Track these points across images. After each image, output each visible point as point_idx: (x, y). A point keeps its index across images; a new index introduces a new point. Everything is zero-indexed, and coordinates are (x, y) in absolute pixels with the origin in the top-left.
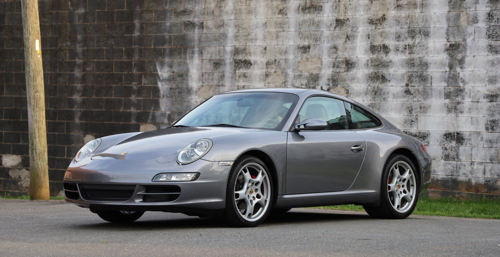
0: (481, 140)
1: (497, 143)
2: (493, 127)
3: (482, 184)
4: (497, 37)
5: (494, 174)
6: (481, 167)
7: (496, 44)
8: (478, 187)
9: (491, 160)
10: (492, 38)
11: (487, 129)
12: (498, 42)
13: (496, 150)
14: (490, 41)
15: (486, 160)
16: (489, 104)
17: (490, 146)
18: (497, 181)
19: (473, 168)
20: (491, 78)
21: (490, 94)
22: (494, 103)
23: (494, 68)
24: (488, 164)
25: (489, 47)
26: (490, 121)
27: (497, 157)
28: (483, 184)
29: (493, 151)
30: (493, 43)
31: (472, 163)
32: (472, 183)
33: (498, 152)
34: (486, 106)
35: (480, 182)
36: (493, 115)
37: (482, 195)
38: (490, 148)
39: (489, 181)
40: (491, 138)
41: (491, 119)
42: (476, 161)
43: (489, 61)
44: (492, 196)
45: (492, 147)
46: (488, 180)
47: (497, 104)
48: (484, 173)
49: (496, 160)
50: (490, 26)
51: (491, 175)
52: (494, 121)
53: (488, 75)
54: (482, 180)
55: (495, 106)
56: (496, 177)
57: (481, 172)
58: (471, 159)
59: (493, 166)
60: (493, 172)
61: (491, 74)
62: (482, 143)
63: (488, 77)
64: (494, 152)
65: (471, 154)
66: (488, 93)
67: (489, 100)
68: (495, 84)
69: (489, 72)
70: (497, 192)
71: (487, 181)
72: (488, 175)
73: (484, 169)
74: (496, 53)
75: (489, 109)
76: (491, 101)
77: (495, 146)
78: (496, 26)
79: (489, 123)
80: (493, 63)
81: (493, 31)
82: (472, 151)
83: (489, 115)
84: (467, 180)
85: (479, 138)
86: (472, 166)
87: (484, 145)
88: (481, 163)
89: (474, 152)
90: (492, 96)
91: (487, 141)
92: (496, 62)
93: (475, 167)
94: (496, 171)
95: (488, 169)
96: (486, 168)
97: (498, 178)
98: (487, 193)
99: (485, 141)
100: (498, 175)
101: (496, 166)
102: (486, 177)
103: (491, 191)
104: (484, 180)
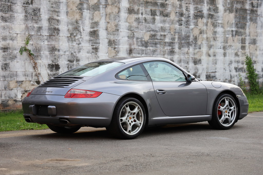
1: (8, 78)
2: (6, 67)
4: (5, 11)
5: (7, 97)
7: (6, 16)
9: (5, 88)
10: (3, 12)
11: (2, 69)
12: (7, 15)
13: (8, 82)
14: (2, 14)
15: (2, 88)
16: (3, 53)
17: (4, 79)
18: (8, 101)
20: (4, 37)
21: (4, 47)
22: (6, 53)
23: (5, 31)
24: (3, 91)
25: (2, 17)
26: (4, 64)
29: (6, 82)
30: (4, 15)
33: (9, 83)
34: (2, 55)
36: (5, 60)
39: (4, 101)
40: (5, 74)
41: (5, 63)
43: (2, 26)
44: (6, 110)
47: (8, 54)
48: (1, 97)
49: (8, 88)
50: (1, 4)
51: (5, 98)
52: (6, 64)
53: (2, 35)
55: (7, 55)
56: (8, 98)
59: (6, 92)
60: (6, 96)
61: (3, 35)
63: (2, 36)
64: (7, 83)
66: (2, 46)
67: (3, 51)
68: (6, 41)
69: (2, 33)
70: (8, 107)
71: (2, 102)
74: (6, 21)
75: (3, 57)
76: (4, 52)
77: (7, 79)
78: (5, 4)
79: (3, 65)
80: (4, 28)
81: (3, 7)
83: (3, 60)
90: (5, 48)
92: (6, 27)
94: (8, 95)
95: (3, 94)
96: (2, 93)
97: (9, 99)
98: (3, 109)
99: (2, 77)
100: (9, 97)
101: (8, 92)
102: (2, 99)
103: (5, 107)
104: (1, 101)
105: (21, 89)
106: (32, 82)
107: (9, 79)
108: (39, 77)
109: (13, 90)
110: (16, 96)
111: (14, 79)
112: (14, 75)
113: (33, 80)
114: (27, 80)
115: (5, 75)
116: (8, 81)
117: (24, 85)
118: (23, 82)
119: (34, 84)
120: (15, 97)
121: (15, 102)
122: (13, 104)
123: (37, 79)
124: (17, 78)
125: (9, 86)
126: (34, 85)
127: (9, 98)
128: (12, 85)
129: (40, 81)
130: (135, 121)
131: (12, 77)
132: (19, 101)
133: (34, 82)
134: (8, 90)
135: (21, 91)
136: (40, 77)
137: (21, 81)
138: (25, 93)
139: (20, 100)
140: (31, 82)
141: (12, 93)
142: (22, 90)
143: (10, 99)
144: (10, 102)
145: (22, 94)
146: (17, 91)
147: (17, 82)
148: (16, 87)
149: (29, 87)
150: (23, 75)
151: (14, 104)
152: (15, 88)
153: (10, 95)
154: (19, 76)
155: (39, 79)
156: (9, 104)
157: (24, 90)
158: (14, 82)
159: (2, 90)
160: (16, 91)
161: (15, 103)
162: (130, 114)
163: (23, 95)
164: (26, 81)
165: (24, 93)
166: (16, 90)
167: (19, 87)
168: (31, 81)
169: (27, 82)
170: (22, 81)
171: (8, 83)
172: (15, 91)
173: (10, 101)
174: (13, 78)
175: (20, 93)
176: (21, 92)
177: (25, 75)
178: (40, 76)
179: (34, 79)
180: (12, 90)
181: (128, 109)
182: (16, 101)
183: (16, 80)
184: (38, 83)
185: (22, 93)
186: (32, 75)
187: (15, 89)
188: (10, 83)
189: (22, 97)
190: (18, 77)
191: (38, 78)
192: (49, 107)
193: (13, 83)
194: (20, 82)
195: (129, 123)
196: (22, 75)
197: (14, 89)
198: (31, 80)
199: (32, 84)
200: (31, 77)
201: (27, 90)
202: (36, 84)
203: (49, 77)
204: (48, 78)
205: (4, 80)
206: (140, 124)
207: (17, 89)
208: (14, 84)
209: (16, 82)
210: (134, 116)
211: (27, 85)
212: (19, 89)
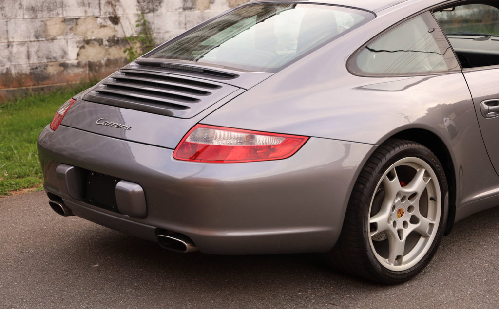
0: (19, 8)
1: (42, 11)
3: (26, 75)
5: (43, 57)
6: (23, 49)
8: (20, 80)
9: (37, 37)
13: (42, 21)
15: (29, 37)
17: (33, 16)
18: (47, 66)
19: (11, 53)
24: (34, 44)
27: (44, 32)
28: (28, 73)
29: (38, 23)
31: (9, 45)
32: (11, 74)
33: (46, 25)
35: (24, 72)
37: (27, 89)
38: (33, 20)
39: (36, 68)
40: (33, 3)
42: (15, 40)
44: (42, 89)
45: (35, 18)
46: (34, 67)
48: (29, 57)
49: (44, 36)
51: (38, 60)
54: (26, 69)
56: (45, 61)
57: (24, 56)
58: (8, 38)
59: (39, 46)
60: (40, 54)
62: (20, 12)
64: (40, 24)
65: (7, 31)
70: (47, 82)
71: (32, 69)
72: (34, 60)
73: (28, 51)
77: (39, 15)
82: (7, 25)
84: (5, 71)
85: (17, 6)
86: (10, 47)
87: (24, 14)
88: (22, 44)
89: (11, 27)
91: (28, 9)
93: (15, 49)
94: (45, 52)
95: (33, 50)
96: (30, 50)
97: (48, 62)
98: (34, 85)
99: (26, 9)
100: (48, 58)
101: (44, 45)
102: (31, 62)
103: (40, 82)
104: (29, 68)
105: (76, 36)
106: (99, 21)
107: (45, 14)
108: (116, 6)
109: (56, 39)
110: (65, 53)
111: (58, 14)
112: (56, 5)
113: (102, 13)
114: (89, 16)
115: (33, 6)
116: (42, 19)
117: (81, 28)
118: (79, 22)
119: (105, 24)
120: (63, 58)
121: (62, 68)
122: (58, 73)
123: (112, 13)
124: (65, 13)
125: (45, 31)
126: (104, 26)
127: (49, 60)
128: (54, 28)
129: (118, 16)
130: (414, 220)
131: (51, 10)
132: (73, 66)
133: (105, 20)
134: (45, 42)
135: (77, 42)
136: (118, 7)
137: (75, 19)
138: (86, 46)
139: (75, 62)
140: (99, 19)
141: (55, 49)
142: (78, 39)
143: (51, 62)
144: (52, 70)
145: (78, 49)
146: (67, 42)
147: (65, 21)
148: (62, 34)
149: (95, 32)
150: (78, 3)
151: (60, 74)
152: (60, 35)
153: (50, 52)
154: (69, 6)
155: (117, 11)
156: (50, 73)
157: (82, 39)
158: (57, 22)
159: (30, 41)
160: (63, 42)
161: (64, 71)
162: (399, 199)
163: (83, 50)
164: (85, 18)
165: (83, 47)
166: (65, 39)
167: (71, 33)
168: (97, 17)
169: (89, 20)
170: (77, 19)
171: (43, 23)
172: (60, 42)
173: (52, 66)
174: (54, 12)
175: (73, 47)
176: (75, 45)
177: (83, 4)
178: (117, 4)
179: (106, 12)
180: (55, 41)
181: (395, 184)
182: (64, 65)
183: (61, 16)
184: (116, 20)
185: (78, 47)
186: (100, 4)
187: (62, 37)
188: (48, 23)
189: (78, 55)
190: (66, 8)
191: (114, 10)
192: (121, 185)
193: (56, 24)
194: (72, 20)
195: (395, 231)
196: (76, 3)
197: (58, 38)
198: (97, 14)
199: (101, 24)
200: (98, 7)
201: (89, 38)
202: (109, 23)
203: (139, 6)
204: (137, 7)
205: (33, 18)
206: (431, 225)
207: (66, 37)
208: (58, 26)
209: (62, 22)
210: (411, 203)
211: (90, 26)
212: (70, 37)
